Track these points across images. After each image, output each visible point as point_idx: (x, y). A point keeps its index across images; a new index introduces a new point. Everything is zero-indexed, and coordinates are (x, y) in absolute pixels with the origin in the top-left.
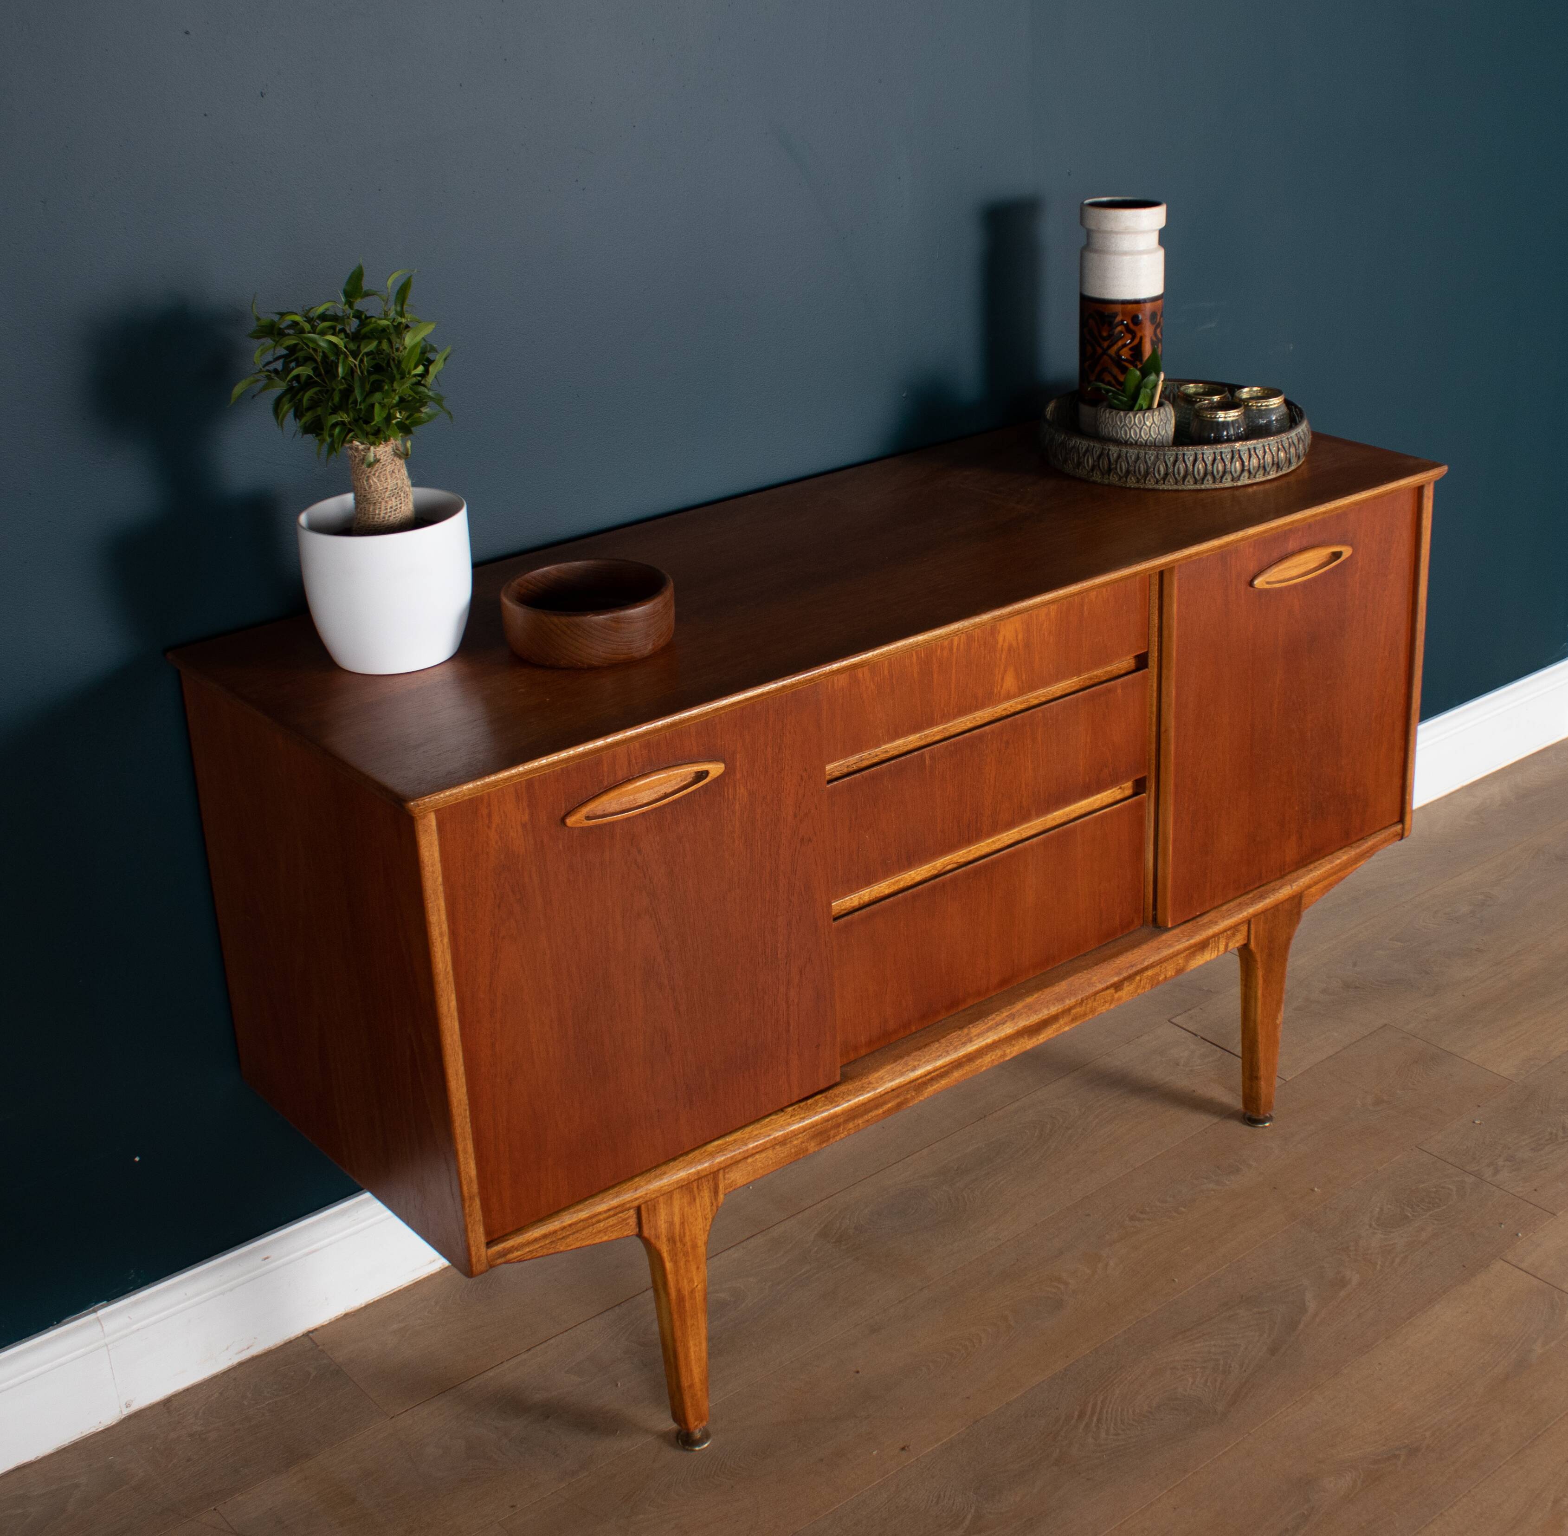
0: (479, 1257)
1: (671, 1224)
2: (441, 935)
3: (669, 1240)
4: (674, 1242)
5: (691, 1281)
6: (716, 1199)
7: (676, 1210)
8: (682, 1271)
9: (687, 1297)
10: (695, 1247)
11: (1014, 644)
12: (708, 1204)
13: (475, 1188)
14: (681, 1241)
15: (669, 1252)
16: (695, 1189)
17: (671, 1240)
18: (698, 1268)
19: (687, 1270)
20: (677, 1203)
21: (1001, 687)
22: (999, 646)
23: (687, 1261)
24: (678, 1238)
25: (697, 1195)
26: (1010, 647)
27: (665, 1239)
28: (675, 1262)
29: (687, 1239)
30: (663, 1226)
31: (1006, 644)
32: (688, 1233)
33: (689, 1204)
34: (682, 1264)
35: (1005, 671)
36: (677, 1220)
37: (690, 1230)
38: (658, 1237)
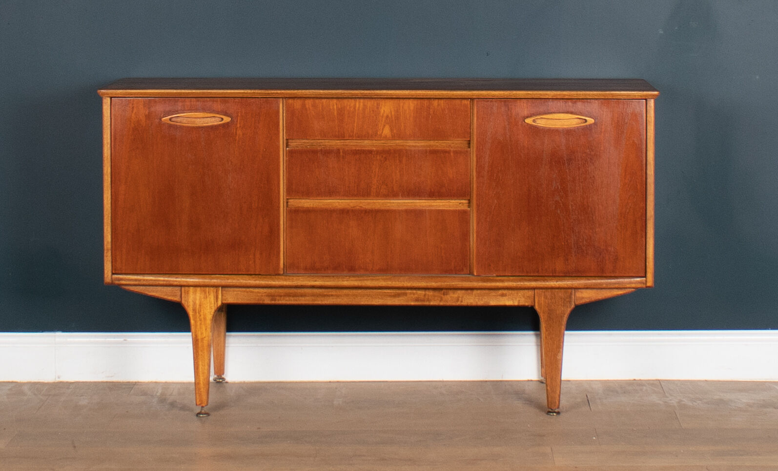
0: (108, 275)
1: (195, 304)
2: (107, 143)
3: (193, 310)
4: (196, 312)
5: (202, 334)
6: (217, 301)
7: (198, 298)
8: (198, 327)
9: (200, 341)
10: (205, 319)
11: (390, 116)
12: (213, 303)
13: (109, 246)
14: (199, 313)
15: (193, 315)
16: (207, 293)
17: (194, 310)
18: (206, 329)
19: (201, 328)
20: (198, 295)
21: (382, 133)
22: (381, 114)
23: (201, 324)
24: (197, 311)
25: (208, 295)
26: (387, 117)
27: (192, 309)
28: (196, 322)
29: (202, 313)
30: (191, 304)
31: (385, 115)
32: (202, 311)
33: (204, 298)
34: (198, 324)
35: (384, 126)
36: (198, 302)
37: (203, 310)
38: (188, 306)
